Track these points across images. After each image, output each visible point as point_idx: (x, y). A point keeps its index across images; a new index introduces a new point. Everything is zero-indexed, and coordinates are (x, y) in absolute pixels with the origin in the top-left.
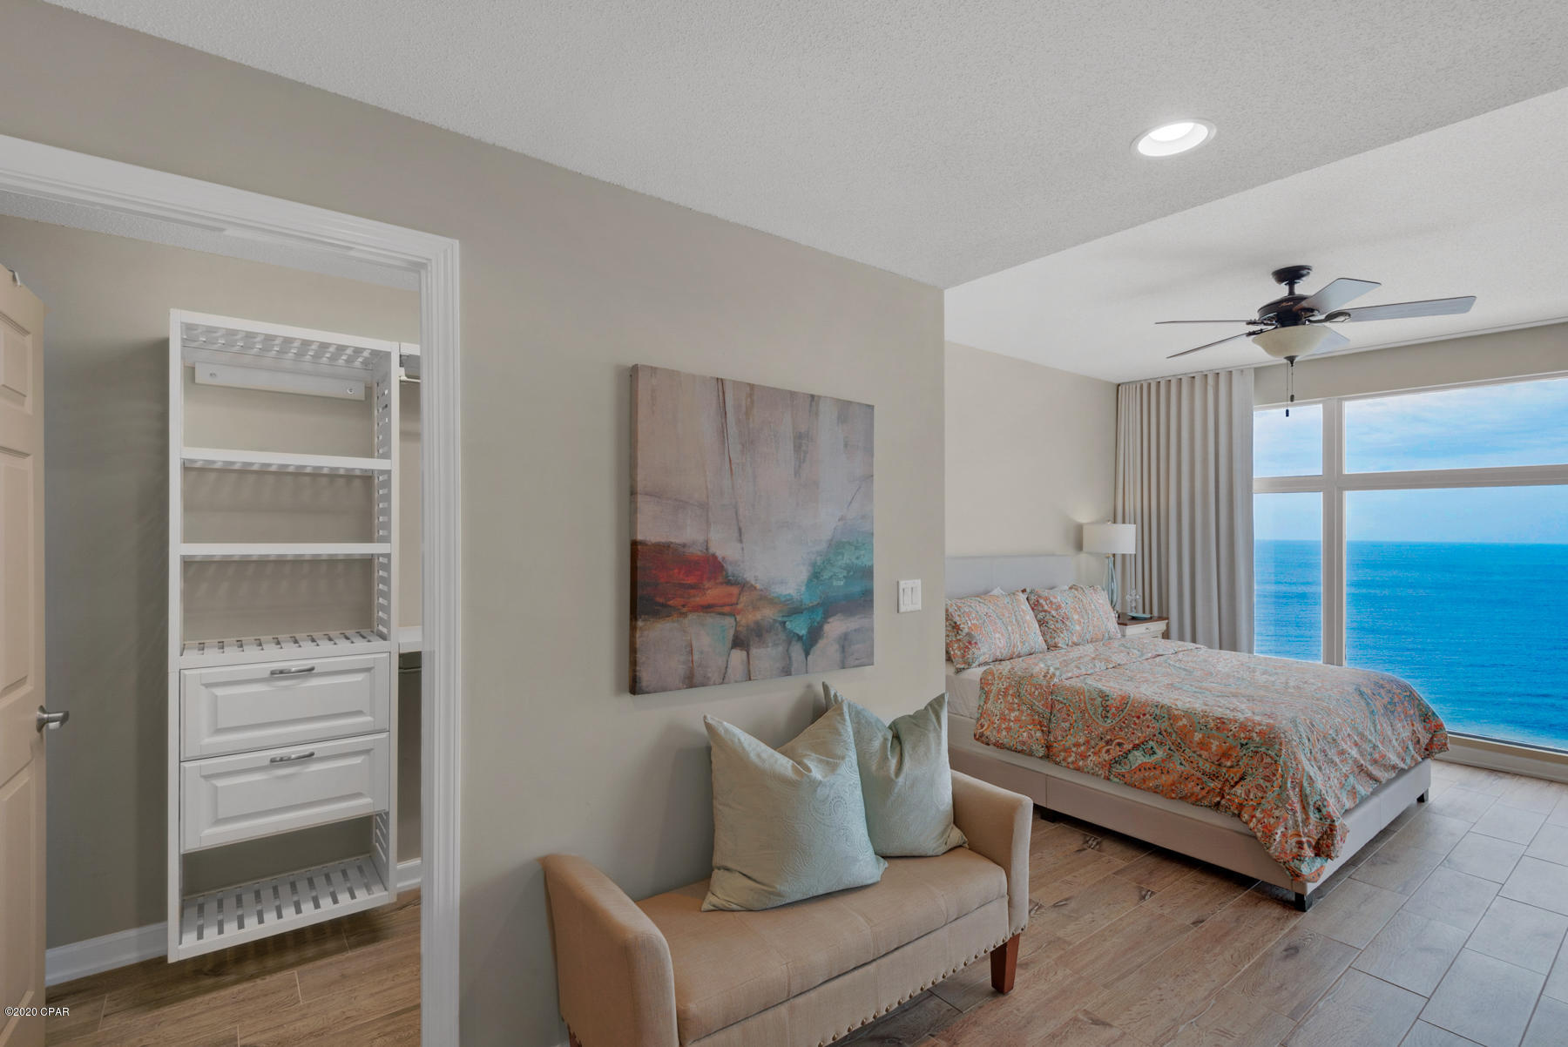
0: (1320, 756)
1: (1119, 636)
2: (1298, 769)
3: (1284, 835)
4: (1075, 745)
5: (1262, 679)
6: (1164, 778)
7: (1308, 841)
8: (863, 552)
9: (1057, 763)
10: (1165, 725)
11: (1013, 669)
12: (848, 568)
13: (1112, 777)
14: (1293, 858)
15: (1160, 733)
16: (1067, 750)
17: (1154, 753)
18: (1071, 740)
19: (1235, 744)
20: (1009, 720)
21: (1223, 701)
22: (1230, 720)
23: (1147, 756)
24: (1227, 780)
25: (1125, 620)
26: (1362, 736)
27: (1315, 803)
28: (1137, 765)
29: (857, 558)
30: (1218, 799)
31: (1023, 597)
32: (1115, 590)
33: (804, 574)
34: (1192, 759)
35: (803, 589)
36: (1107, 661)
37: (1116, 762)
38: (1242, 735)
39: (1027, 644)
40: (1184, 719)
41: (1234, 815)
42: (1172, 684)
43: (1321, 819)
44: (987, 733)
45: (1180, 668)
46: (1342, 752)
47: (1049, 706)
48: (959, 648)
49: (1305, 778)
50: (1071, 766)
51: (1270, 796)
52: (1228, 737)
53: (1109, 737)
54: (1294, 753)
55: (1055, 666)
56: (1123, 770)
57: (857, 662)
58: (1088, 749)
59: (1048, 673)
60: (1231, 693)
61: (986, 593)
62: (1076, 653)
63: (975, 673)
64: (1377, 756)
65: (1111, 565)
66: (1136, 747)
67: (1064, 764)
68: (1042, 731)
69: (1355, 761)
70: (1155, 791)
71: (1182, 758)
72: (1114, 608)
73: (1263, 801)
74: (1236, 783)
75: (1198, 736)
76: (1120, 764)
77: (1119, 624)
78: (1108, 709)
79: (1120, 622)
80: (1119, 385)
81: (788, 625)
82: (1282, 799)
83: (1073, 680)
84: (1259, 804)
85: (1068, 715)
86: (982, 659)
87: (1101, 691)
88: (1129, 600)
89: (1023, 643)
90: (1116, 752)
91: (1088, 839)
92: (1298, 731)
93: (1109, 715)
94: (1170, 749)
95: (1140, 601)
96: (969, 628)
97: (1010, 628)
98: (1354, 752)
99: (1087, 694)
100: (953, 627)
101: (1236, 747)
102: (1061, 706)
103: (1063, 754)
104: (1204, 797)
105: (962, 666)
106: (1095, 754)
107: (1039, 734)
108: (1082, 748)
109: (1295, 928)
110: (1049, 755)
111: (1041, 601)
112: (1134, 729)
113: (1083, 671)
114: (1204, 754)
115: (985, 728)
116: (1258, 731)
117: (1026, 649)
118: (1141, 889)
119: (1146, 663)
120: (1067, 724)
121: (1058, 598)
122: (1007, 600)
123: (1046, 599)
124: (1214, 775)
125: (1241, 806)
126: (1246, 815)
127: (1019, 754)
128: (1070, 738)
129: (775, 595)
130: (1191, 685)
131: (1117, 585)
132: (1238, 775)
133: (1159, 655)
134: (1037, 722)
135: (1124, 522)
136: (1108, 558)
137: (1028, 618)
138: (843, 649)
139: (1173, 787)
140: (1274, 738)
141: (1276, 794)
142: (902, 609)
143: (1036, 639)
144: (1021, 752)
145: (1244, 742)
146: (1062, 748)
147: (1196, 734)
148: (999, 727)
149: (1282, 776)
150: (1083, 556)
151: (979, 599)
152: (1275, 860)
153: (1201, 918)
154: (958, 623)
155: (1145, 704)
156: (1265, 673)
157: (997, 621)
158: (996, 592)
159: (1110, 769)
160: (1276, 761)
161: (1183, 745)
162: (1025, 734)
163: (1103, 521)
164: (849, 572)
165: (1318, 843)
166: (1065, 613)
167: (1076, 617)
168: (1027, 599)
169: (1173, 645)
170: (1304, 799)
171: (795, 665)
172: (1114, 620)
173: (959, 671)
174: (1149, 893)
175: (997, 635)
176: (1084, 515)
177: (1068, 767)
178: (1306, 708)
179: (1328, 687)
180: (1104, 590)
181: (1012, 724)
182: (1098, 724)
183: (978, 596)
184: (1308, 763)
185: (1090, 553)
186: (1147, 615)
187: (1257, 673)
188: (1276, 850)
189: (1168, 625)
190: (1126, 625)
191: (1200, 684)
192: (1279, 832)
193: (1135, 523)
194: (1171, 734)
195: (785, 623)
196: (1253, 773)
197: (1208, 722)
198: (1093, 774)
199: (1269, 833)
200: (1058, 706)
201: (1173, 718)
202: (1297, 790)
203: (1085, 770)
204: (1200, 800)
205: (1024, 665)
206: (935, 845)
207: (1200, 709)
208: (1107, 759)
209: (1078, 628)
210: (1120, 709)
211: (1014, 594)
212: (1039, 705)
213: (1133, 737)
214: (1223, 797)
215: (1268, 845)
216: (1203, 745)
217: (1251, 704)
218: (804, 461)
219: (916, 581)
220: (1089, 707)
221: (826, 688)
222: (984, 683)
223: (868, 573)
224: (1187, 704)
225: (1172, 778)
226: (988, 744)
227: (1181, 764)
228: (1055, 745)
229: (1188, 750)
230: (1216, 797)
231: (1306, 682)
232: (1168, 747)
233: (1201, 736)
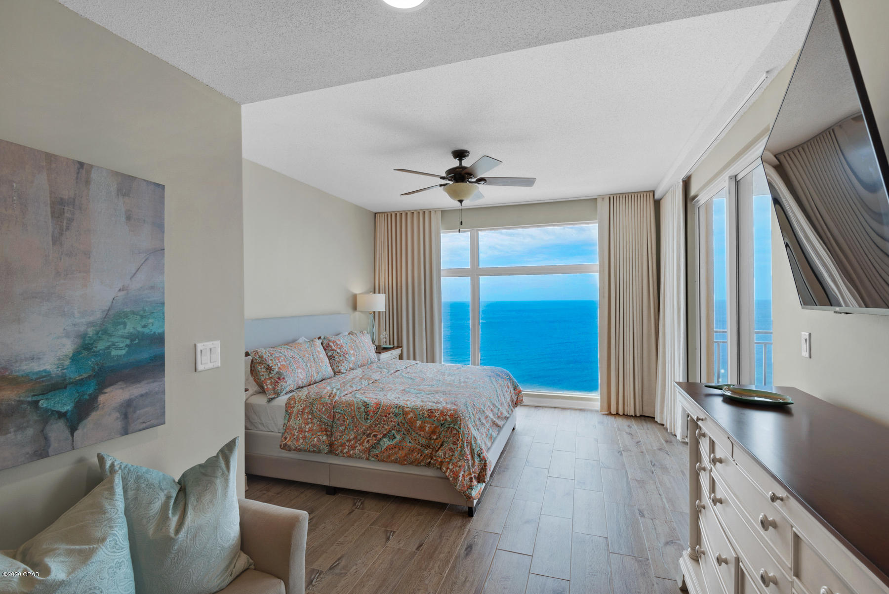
0: (478, 423)
1: (377, 360)
2: (469, 434)
3: (463, 476)
4: (348, 441)
5: (448, 379)
6: (400, 452)
7: (475, 476)
8: (151, 321)
9: (337, 455)
10: (401, 419)
11: (308, 393)
12: (132, 337)
13: (370, 458)
14: (468, 489)
15: (398, 425)
16: (343, 445)
17: (395, 438)
18: (346, 437)
19: (438, 425)
20: (305, 431)
21: (431, 398)
22: (435, 410)
23: (391, 440)
24: (434, 448)
25: (380, 350)
26: (494, 405)
27: (477, 453)
28: (385, 447)
29: (144, 327)
30: (429, 460)
31: (318, 342)
32: (375, 333)
33: (68, 347)
34: (416, 438)
35: (67, 362)
36: (369, 379)
37: (373, 448)
38: (442, 419)
39: (320, 374)
40: (411, 413)
41: (438, 468)
42: (404, 390)
43: (480, 461)
44: (289, 443)
45: (408, 378)
46: (487, 417)
47: (332, 417)
48: (271, 384)
49: (473, 438)
50: (346, 456)
51: (456, 453)
52: (435, 421)
53: (369, 432)
54: (467, 425)
55: (337, 387)
56: (377, 452)
57: (144, 425)
58: (356, 442)
59: (332, 393)
60: (434, 391)
61: (294, 341)
62: (350, 375)
63: (283, 399)
64: (499, 414)
65: (372, 318)
66: (384, 436)
67: (341, 455)
68: (327, 435)
69: (492, 420)
70: (395, 462)
71: (410, 438)
72: (374, 343)
73: (453, 458)
74: (439, 448)
75: (419, 423)
76: (375, 448)
77: (376, 353)
78: (368, 413)
79: (377, 351)
80: (376, 213)
81: (43, 404)
82: (462, 454)
83: (348, 396)
84: (451, 460)
85: (344, 421)
86: (288, 389)
87: (364, 402)
88: (382, 338)
89: (318, 373)
90: (373, 441)
91: (356, 501)
92: (468, 411)
93: (369, 417)
94: (404, 434)
95: (388, 338)
96: (279, 368)
97: (309, 365)
98: (491, 416)
99: (356, 405)
100: (267, 369)
101: (439, 426)
102: (340, 415)
103: (340, 448)
104: (422, 460)
105: (273, 397)
106: (360, 444)
107: (325, 438)
108: (352, 442)
109: (469, 531)
110: (332, 450)
111: (331, 344)
112: (383, 424)
113: (355, 388)
114: (422, 433)
115: (287, 440)
116: (449, 414)
117: (319, 378)
118: (387, 531)
119: (390, 377)
120: (343, 428)
121: (341, 341)
122: (308, 345)
123: (334, 342)
124: (427, 445)
125: (442, 463)
126: (444, 468)
127: (312, 454)
128: (345, 436)
129: (21, 373)
130: (415, 389)
131: (376, 330)
132: (440, 444)
133: (397, 371)
134: (323, 429)
135: (379, 293)
136: (371, 314)
137: (321, 356)
138: (125, 416)
139: (406, 458)
140: (457, 417)
141: (459, 451)
142: (200, 367)
143: (327, 370)
144: (314, 452)
145: (442, 422)
146: (339, 444)
147: (418, 422)
148: (298, 437)
149: (462, 440)
150: (357, 314)
151: (287, 346)
152: (459, 492)
153: (421, 543)
154: (271, 365)
155: (390, 407)
156: (449, 375)
157: (300, 361)
158: (301, 340)
159: (369, 454)
160: (459, 432)
161: (411, 430)
162: (315, 439)
163: (368, 292)
164: (132, 340)
165: (479, 475)
166: (345, 350)
167: (352, 352)
168: (322, 344)
169: (405, 362)
170: (472, 450)
171: (54, 445)
172: (374, 351)
173: (270, 400)
174: (392, 533)
175: (299, 371)
176: (357, 288)
177: (344, 456)
178: (470, 395)
179: (478, 380)
180: (368, 333)
181: (307, 433)
182: (362, 424)
183: (286, 345)
184: (473, 429)
185: (361, 312)
186: (391, 346)
187: (446, 376)
188: (459, 486)
189: (402, 350)
190: (380, 353)
191: (419, 387)
192: (461, 475)
193: (385, 293)
194: (404, 424)
195: (38, 402)
196: (447, 441)
197: (423, 413)
198: (359, 458)
199: (456, 477)
200: (337, 416)
201: (405, 413)
202: (469, 447)
203: (354, 456)
204: (420, 463)
205: (316, 390)
206: (219, 581)
207: (419, 406)
208: (367, 446)
209: (353, 359)
210: (375, 412)
211: (312, 340)
212: (325, 417)
213: (383, 429)
214: (432, 458)
215: (456, 484)
216: (422, 428)
217: (445, 397)
218: (68, 229)
219: (215, 342)
220: (357, 413)
221: (101, 459)
222: (288, 406)
223: (159, 340)
224: (413, 403)
225: (405, 452)
226: (290, 451)
227: (410, 442)
228: (336, 443)
229: (413, 433)
230: (428, 459)
231: (468, 378)
232: (402, 432)
233: (420, 423)
